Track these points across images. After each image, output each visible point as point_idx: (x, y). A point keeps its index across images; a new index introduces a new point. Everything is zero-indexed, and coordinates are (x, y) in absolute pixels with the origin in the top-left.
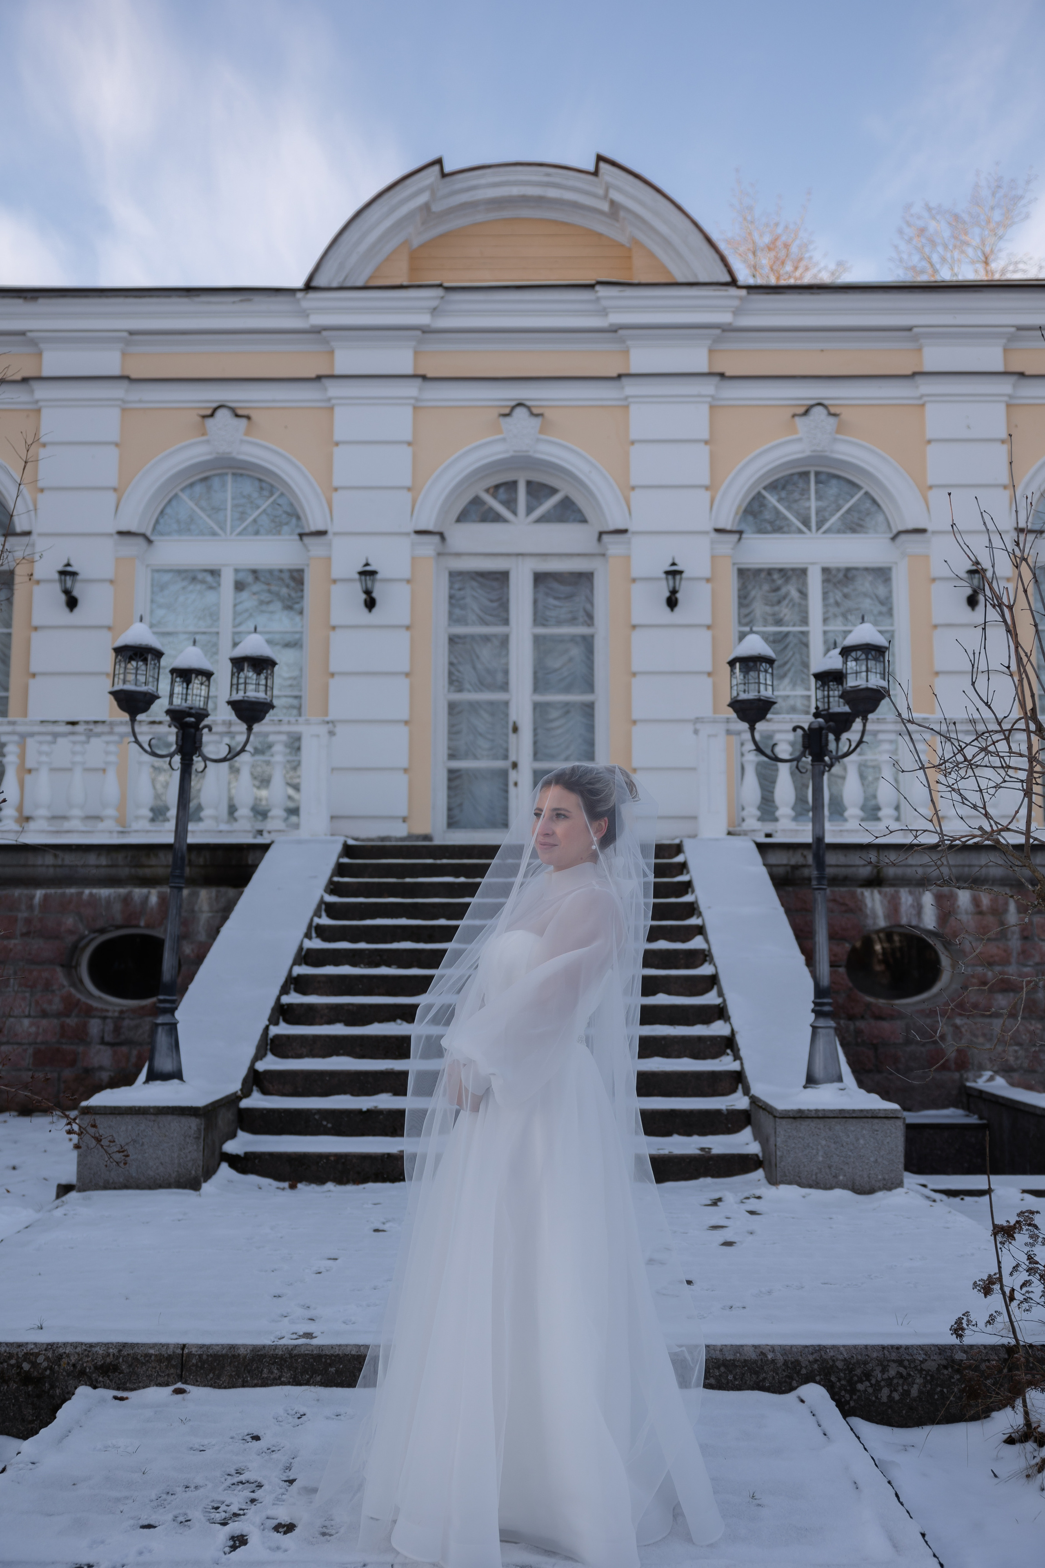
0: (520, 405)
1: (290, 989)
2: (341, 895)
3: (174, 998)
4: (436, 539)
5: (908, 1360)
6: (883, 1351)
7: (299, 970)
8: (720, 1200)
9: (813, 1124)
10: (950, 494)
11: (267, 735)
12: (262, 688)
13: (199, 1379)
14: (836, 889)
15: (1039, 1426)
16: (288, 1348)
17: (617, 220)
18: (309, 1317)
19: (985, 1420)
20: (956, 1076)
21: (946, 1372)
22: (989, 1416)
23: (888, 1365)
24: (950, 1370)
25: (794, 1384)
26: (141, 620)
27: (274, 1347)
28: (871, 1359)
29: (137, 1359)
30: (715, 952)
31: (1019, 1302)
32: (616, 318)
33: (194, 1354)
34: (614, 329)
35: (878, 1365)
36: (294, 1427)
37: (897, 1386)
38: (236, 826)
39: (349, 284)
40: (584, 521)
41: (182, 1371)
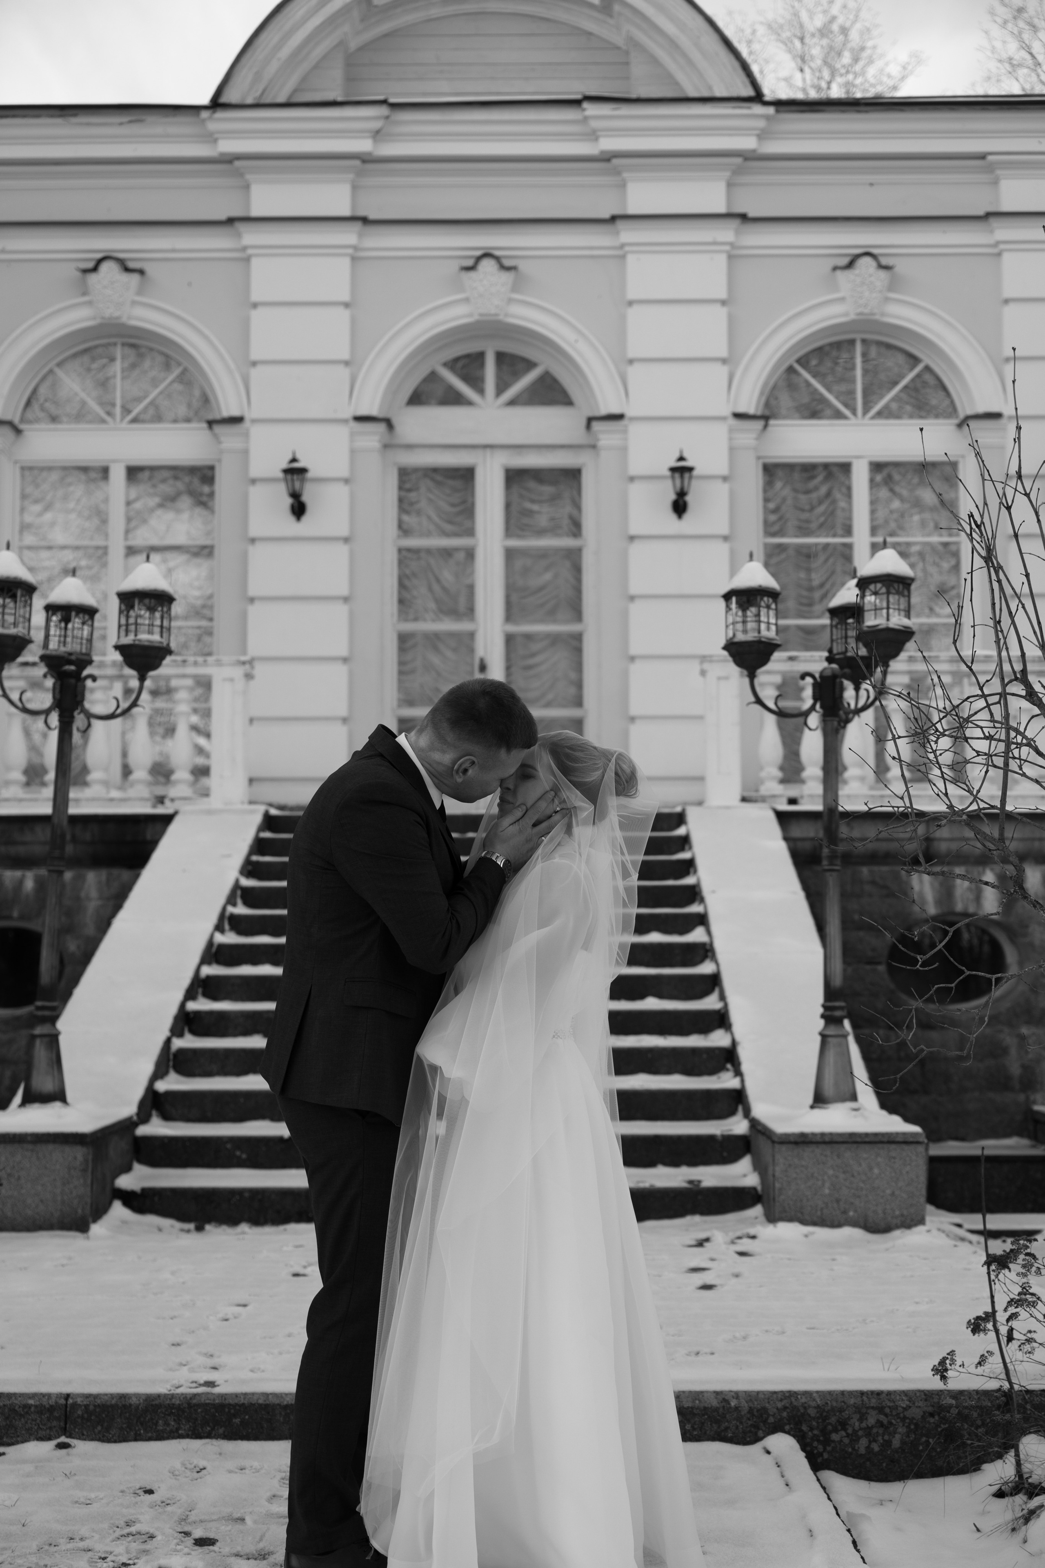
0: (487, 255)
1: (197, 993)
2: (260, 878)
3: (55, 1004)
4: (381, 427)
5: (889, 1407)
6: (862, 1397)
7: (207, 971)
8: (707, 1240)
9: (818, 1150)
10: (921, 430)
11: (168, 678)
12: (157, 630)
13: (85, 1433)
14: (876, 868)
15: (1031, 1477)
16: (186, 1397)
17: (611, 16)
18: (212, 1365)
19: (974, 1474)
20: (1021, 1097)
21: (932, 1420)
22: (979, 1469)
23: (866, 1413)
24: (937, 1417)
25: (760, 1433)
26: (8, 547)
27: (170, 1396)
28: (848, 1406)
29: (14, 1410)
30: (718, 946)
31: (1019, 1343)
32: (608, 144)
33: (79, 1405)
34: (607, 158)
35: (855, 1412)
36: (192, 1480)
37: (877, 1436)
38: (131, 793)
39: (268, 100)
40: (568, 402)
41: (66, 1424)
